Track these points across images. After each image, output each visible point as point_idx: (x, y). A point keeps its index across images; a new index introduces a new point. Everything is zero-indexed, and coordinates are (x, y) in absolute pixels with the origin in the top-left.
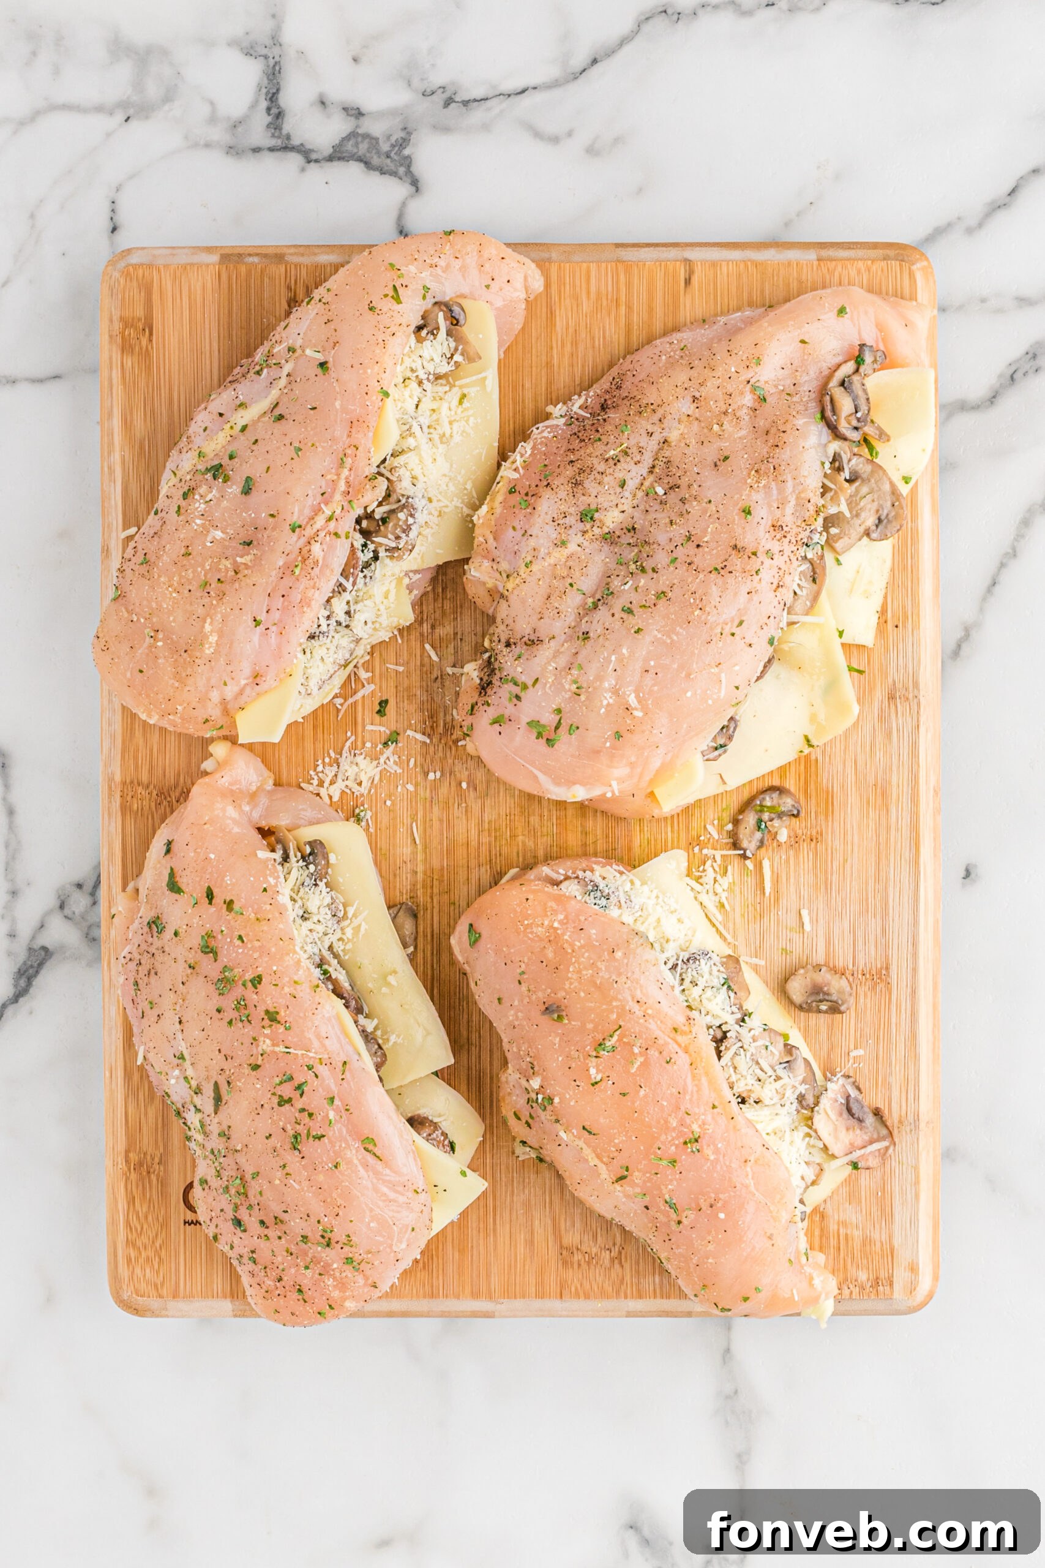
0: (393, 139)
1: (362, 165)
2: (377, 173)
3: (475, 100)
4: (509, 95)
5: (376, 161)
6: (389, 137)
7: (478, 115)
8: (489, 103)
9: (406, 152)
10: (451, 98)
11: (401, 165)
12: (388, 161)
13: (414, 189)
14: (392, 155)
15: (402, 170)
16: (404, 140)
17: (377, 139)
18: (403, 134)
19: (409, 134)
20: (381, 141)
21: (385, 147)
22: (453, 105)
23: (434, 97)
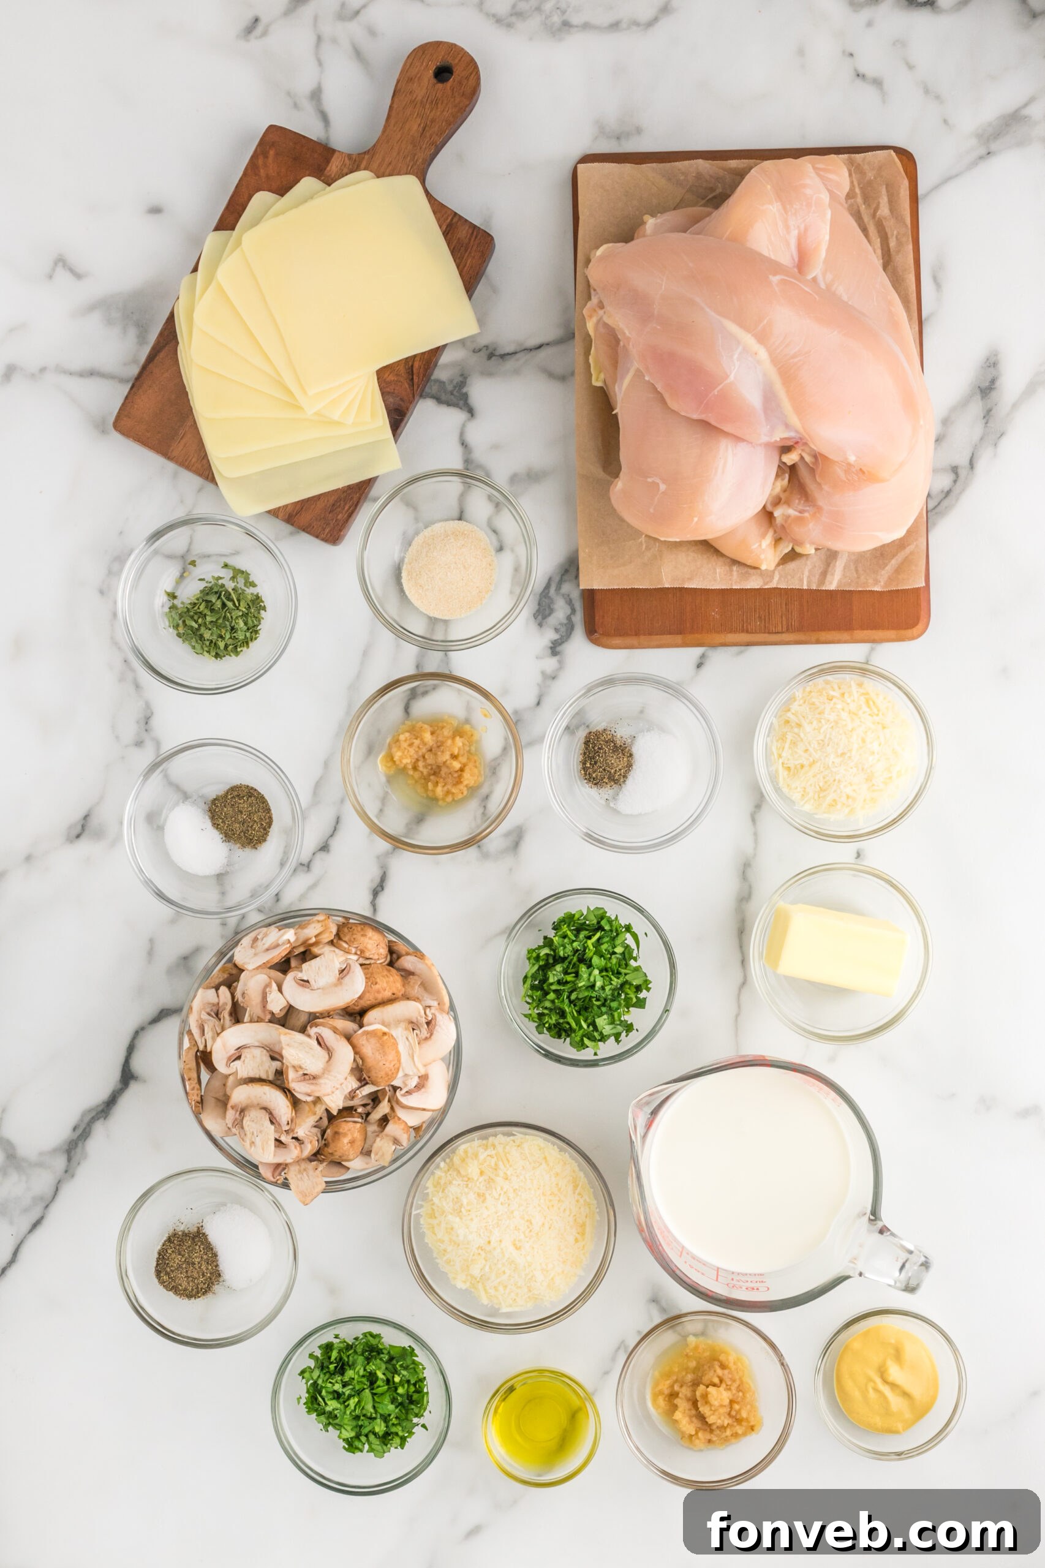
0: (455, 382)
1: (435, 401)
2: (445, 406)
3: (508, 354)
4: (531, 350)
5: (443, 397)
6: (451, 381)
7: (510, 364)
8: (518, 356)
9: (464, 390)
10: (492, 353)
11: (461, 399)
12: (452, 397)
13: (470, 415)
14: (455, 393)
15: (461, 403)
16: (462, 382)
17: (444, 383)
18: (461, 379)
19: (466, 378)
20: (447, 384)
21: (450, 388)
22: (494, 358)
23: (481, 353)
